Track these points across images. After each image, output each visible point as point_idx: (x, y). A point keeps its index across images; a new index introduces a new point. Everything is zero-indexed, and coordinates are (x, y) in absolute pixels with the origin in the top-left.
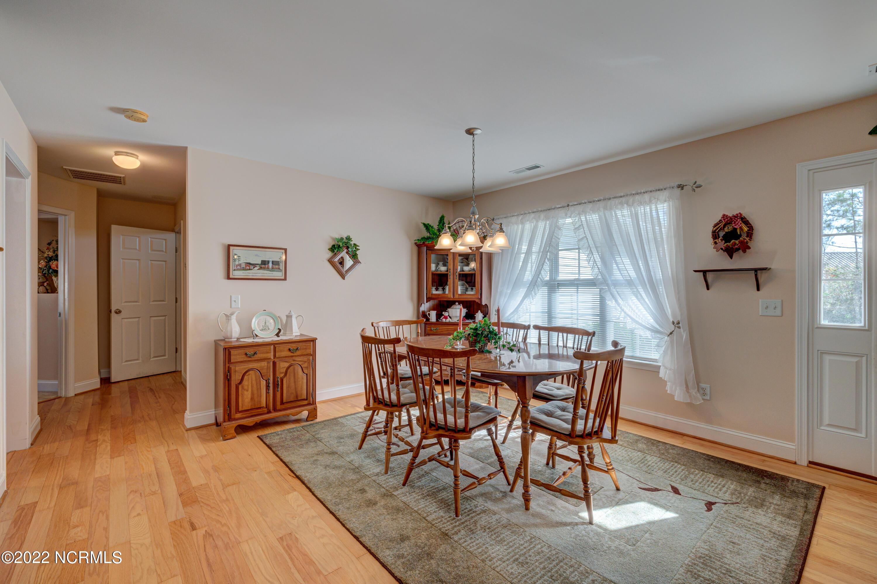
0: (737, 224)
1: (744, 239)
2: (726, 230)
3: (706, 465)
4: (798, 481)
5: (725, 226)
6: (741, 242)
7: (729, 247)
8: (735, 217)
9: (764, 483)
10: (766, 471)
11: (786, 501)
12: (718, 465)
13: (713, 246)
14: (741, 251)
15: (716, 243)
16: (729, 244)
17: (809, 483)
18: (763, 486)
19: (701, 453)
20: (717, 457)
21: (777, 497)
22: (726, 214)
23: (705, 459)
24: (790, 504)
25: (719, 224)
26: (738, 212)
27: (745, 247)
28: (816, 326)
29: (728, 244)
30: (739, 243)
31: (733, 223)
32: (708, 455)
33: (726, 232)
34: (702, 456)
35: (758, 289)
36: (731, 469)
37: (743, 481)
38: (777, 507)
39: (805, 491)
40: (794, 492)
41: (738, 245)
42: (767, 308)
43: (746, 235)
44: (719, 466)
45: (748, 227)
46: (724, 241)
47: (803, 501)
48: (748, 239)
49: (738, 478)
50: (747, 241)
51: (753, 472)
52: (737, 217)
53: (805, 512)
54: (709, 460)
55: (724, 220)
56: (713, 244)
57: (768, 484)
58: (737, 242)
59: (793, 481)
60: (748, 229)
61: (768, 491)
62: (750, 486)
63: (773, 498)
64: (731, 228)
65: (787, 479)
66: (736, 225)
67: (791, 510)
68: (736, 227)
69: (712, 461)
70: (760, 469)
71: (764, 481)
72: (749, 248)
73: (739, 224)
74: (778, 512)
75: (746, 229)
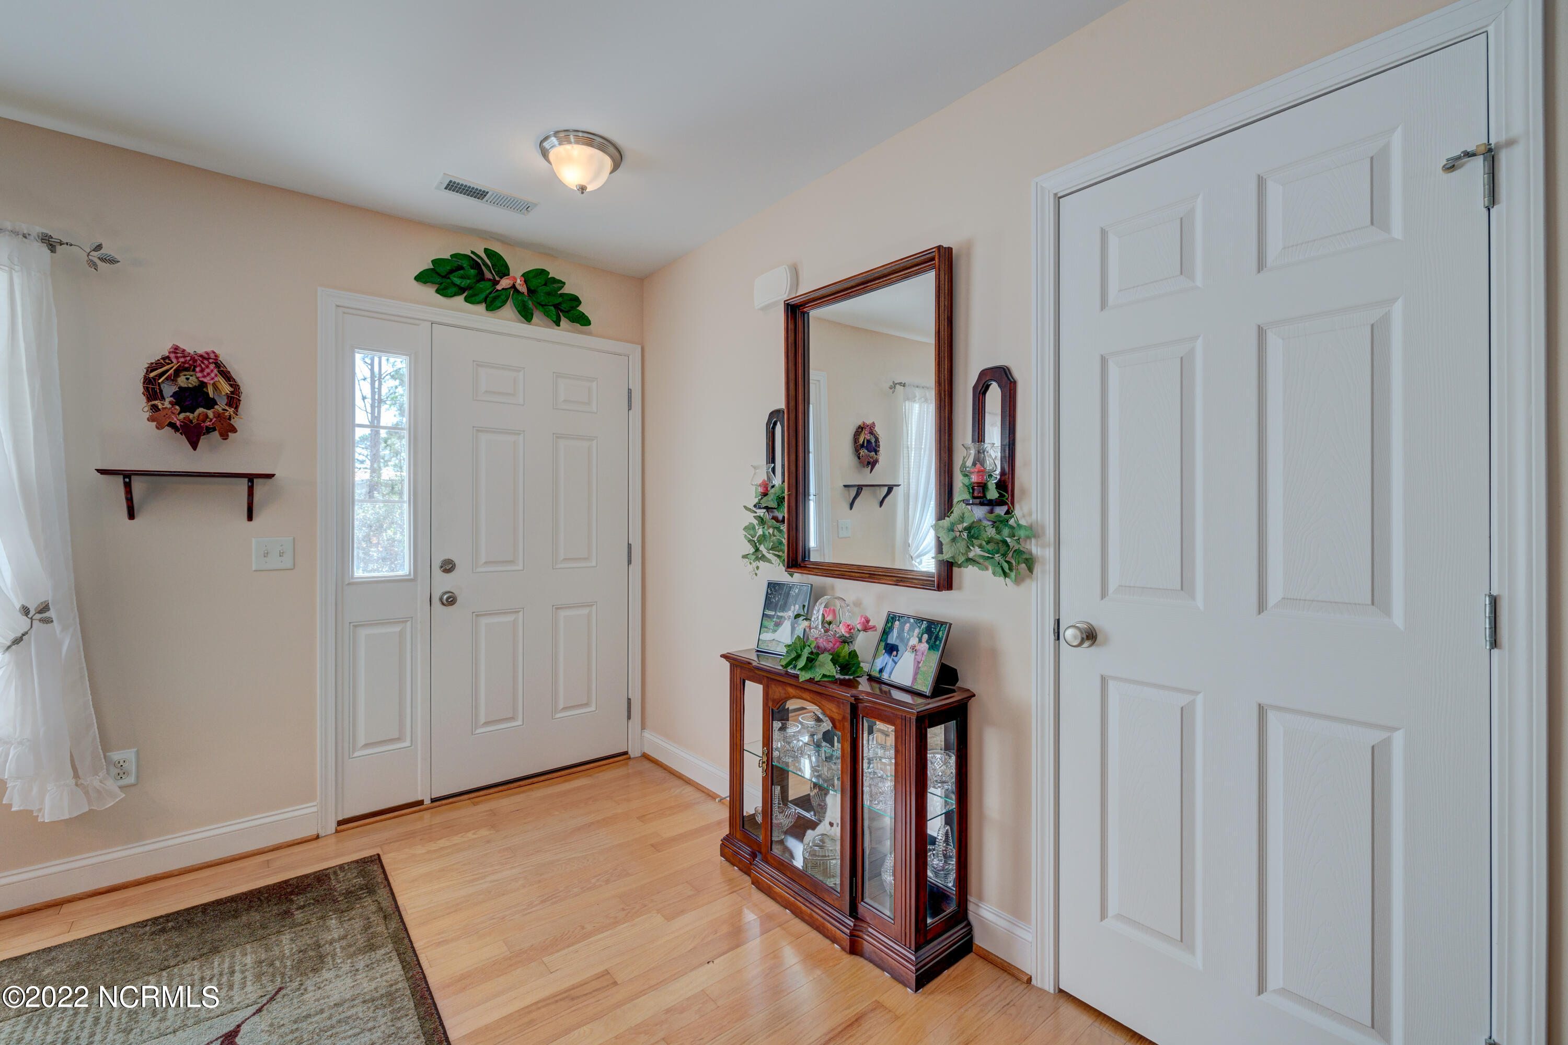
0: (208, 374)
1: (224, 410)
2: (182, 381)
3: (164, 948)
4: (341, 867)
5: (177, 373)
6: (218, 416)
7: (191, 421)
8: (205, 357)
9: (297, 909)
10: (286, 882)
11: (349, 920)
12: (190, 930)
13: (147, 415)
14: (216, 434)
15: (155, 408)
16: (191, 416)
17: (357, 862)
18: (299, 916)
19: (134, 925)
20: (178, 913)
21: (333, 922)
22: (182, 346)
23: (153, 933)
24: (357, 920)
25: (163, 366)
26: (209, 350)
27: (226, 429)
28: (347, 583)
29: (188, 414)
30: (215, 417)
31: (198, 369)
32: (155, 920)
33: (180, 388)
34: (141, 931)
35: (250, 518)
36: (224, 920)
37: (260, 932)
38: (344, 943)
39: (360, 881)
40: (348, 893)
41: (211, 420)
42: (266, 555)
43: (225, 401)
44: (194, 932)
45: (231, 385)
46: (177, 407)
47: (369, 900)
48: (231, 410)
49: (246, 931)
50: (230, 416)
51: (267, 898)
52: (208, 359)
53: (385, 917)
54: (163, 930)
55: (177, 358)
56: (146, 409)
57: (304, 906)
58: (210, 413)
59: (335, 873)
60: (232, 390)
61: (314, 922)
62: (279, 932)
63: (329, 929)
64: (193, 381)
65: (326, 875)
66: (204, 377)
67: (366, 930)
68: (205, 380)
69: (173, 927)
70: (274, 885)
71: (295, 906)
72: (234, 430)
73: (213, 375)
74: (352, 950)
75: (226, 388)
